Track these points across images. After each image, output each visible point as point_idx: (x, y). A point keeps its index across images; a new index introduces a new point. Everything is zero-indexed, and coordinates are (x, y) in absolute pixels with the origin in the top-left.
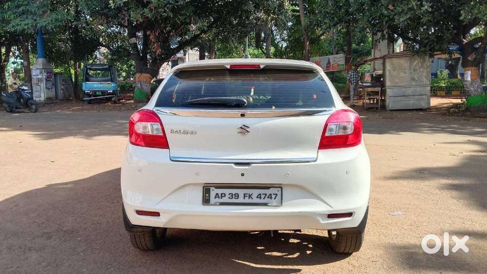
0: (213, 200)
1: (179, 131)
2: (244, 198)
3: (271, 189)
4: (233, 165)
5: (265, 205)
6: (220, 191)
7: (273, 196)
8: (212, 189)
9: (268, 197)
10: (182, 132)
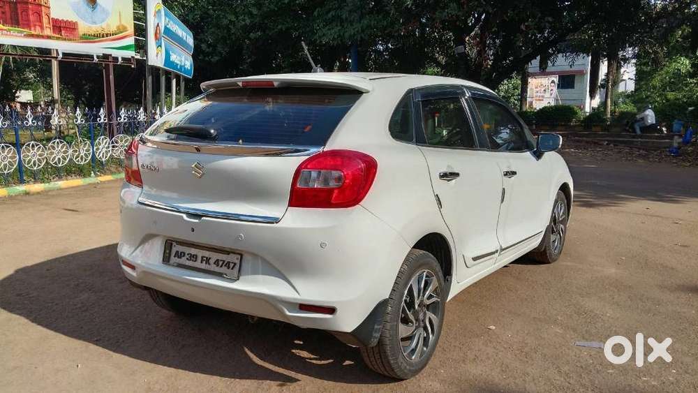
1: (147, 166)
2: (202, 262)
3: (231, 254)
4: (185, 215)
6: (181, 249)
7: (232, 265)
8: (174, 244)
9: (225, 265)
10: (149, 167)
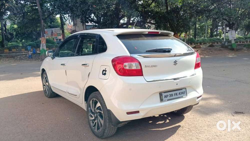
0: (164, 99)
1: (149, 66)
2: (175, 96)
4: (173, 80)
5: (182, 97)
6: (166, 94)
8: (163, 94)
9: (182, 93)
10: (151, 66)
